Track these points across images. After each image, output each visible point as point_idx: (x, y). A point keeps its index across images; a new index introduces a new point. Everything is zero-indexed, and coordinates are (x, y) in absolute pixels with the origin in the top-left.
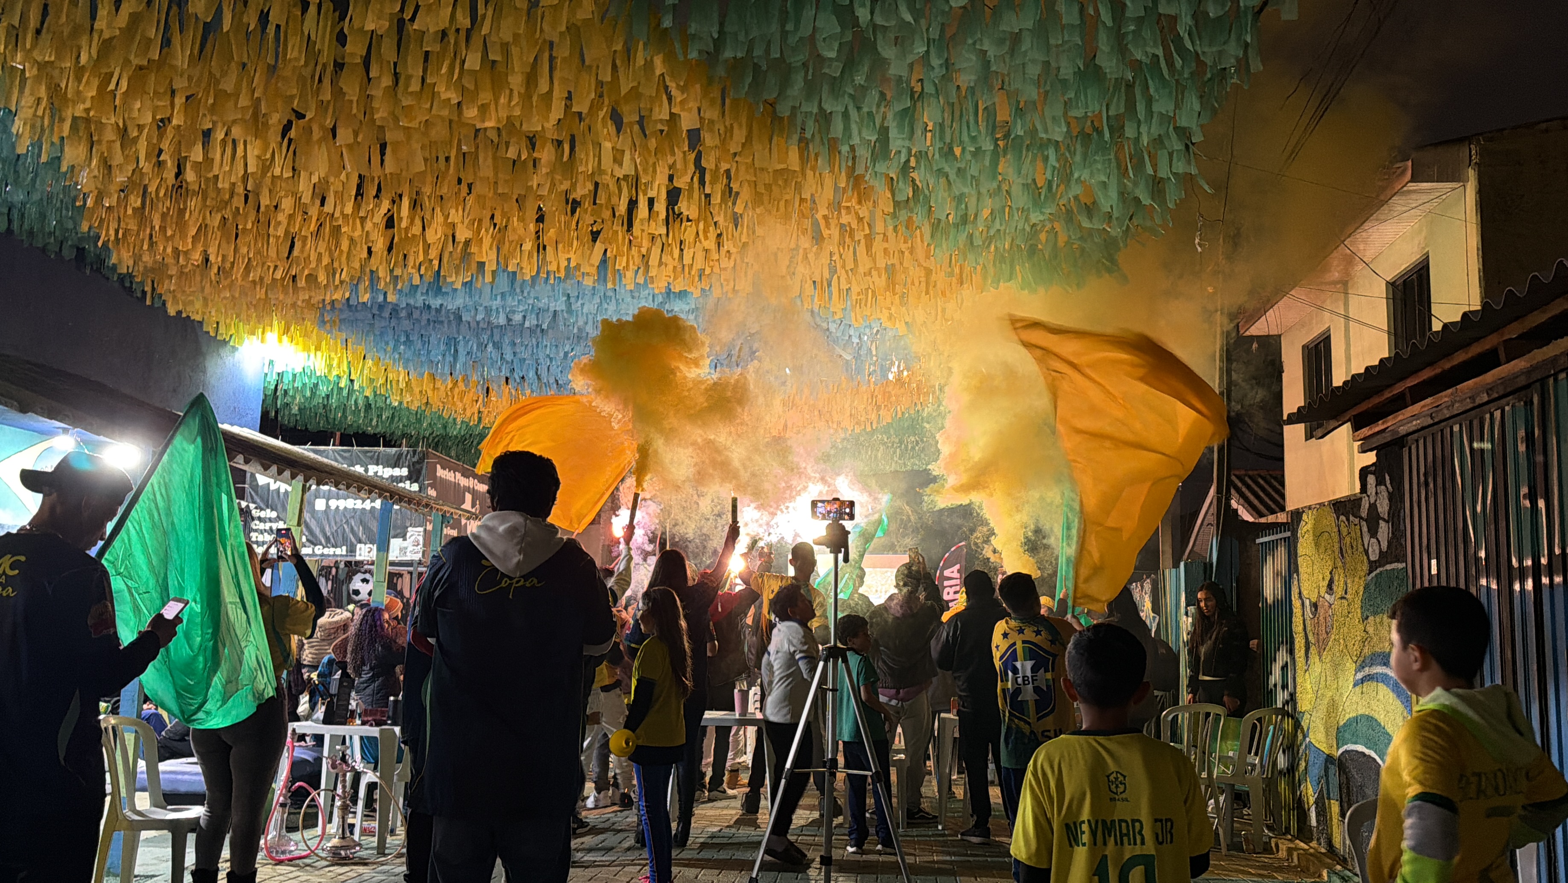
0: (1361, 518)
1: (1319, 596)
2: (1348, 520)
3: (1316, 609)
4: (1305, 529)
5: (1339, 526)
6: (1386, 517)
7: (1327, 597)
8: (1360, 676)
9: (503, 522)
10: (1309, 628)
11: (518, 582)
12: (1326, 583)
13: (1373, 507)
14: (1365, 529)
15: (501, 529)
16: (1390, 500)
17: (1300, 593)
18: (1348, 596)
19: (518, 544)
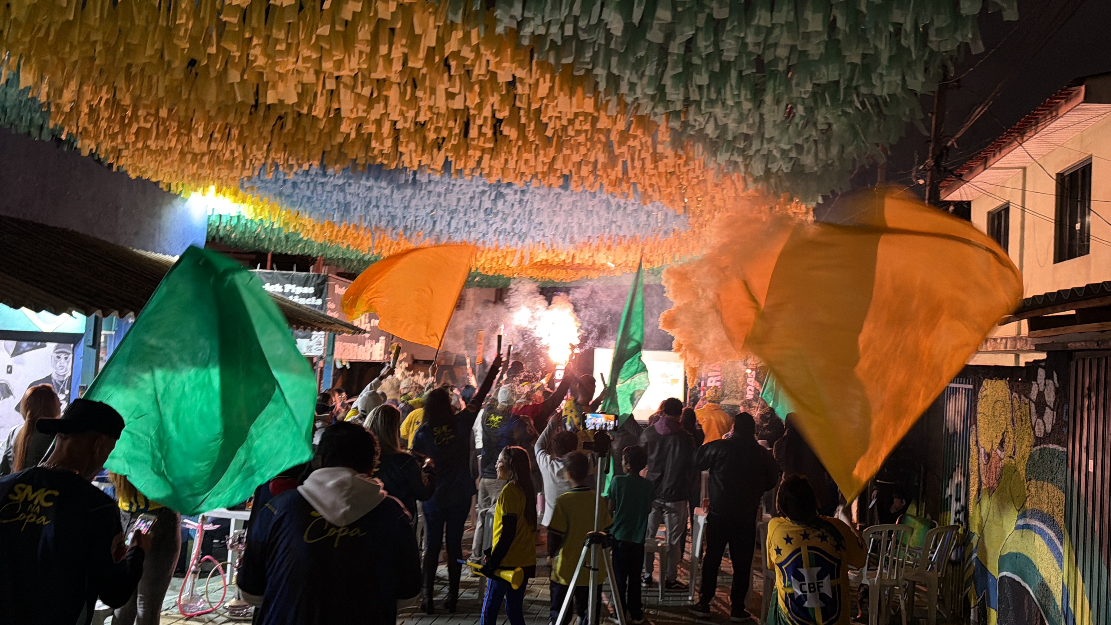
0: (1031, 400)
1: (992, 449)
2: (1020, 398)
3: (989, 459)
4: (984, 393)
5: (1012, 400)
6: (1052, 406)
7: (999, 452)
8: (1021, 522)
9: (332, 477)
10: (982, 472)
11: (343, 531)
12: (998, 441)
13: (1041, 395)
14: (1033, 410)
15: (330, 483)
16: (1056, 394)
17: (977, 442)
18: (1015, 457)
19: (345, 496)
